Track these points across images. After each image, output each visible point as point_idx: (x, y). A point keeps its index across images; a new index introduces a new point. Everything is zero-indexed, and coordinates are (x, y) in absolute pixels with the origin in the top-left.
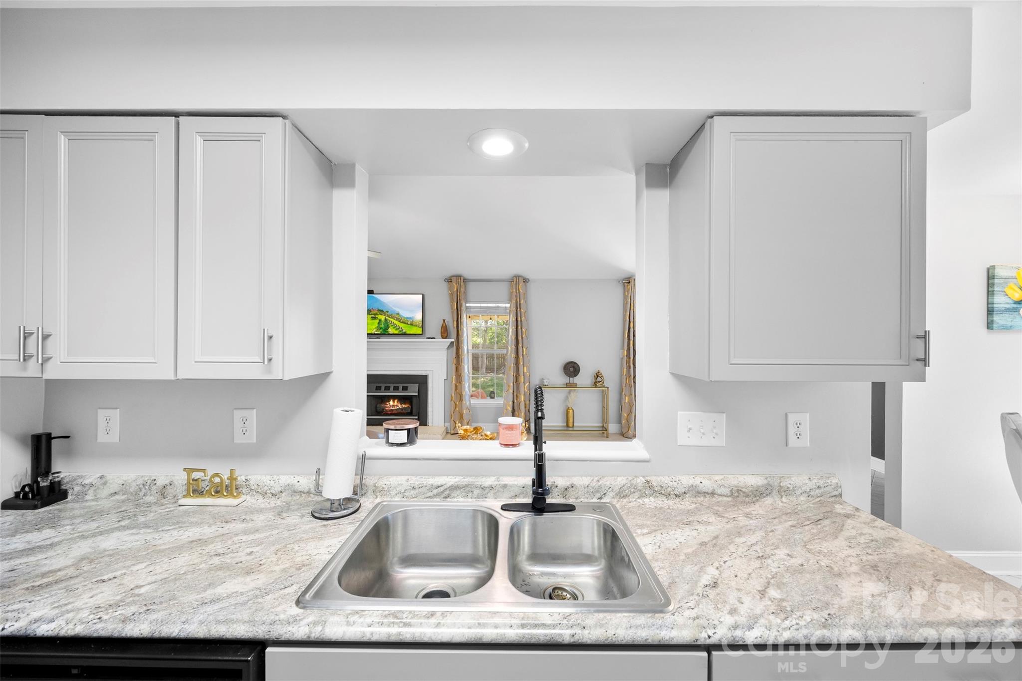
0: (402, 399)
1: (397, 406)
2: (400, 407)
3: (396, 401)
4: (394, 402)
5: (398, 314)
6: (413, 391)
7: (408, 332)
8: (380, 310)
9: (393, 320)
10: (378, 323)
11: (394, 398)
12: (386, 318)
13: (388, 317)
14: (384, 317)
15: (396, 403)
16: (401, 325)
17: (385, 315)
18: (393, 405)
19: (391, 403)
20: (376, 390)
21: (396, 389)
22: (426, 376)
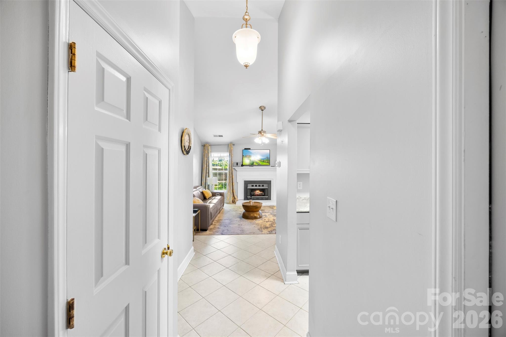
0: (261, 190)
2: (260, 193)
3: (259, 190)
4: (258, 191)
6: (265, 187)
7: (262, 165)
10: (249, 161)
15: (259, 191)
18: (258, 192)
19: (257, 191)
20: (252, 186)
21: (259, 186)
22: (271, 181)
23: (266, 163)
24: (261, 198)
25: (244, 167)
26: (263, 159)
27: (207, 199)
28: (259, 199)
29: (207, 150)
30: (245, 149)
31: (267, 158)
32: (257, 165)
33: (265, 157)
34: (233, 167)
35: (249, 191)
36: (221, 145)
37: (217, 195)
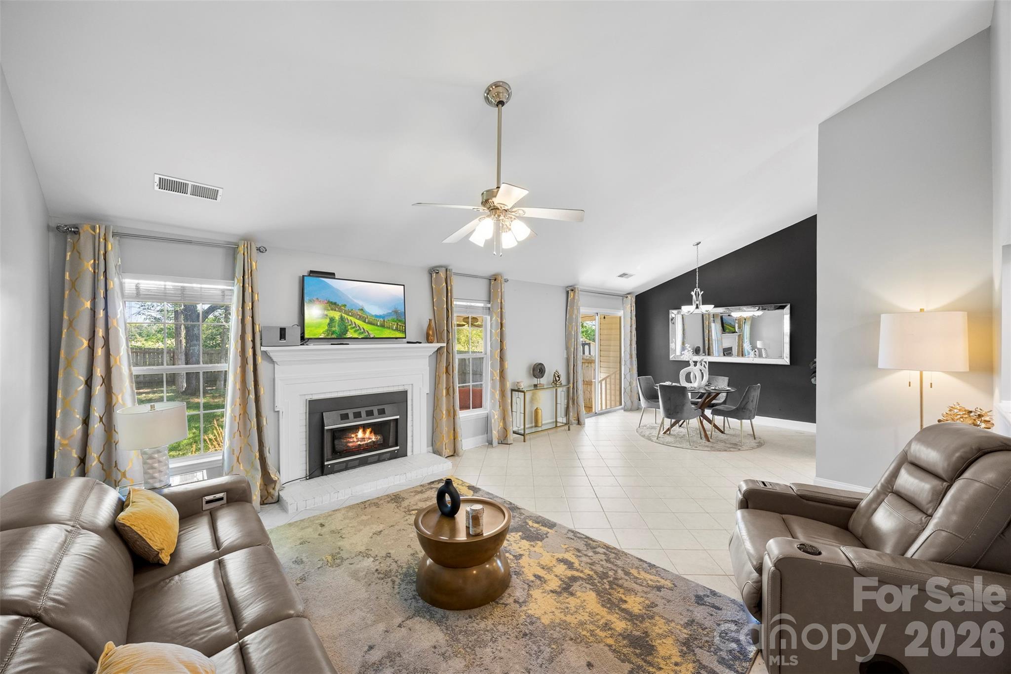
0: (376, 428)
1: (369, 439)
3: (368, 431)
4: (364, 432)
5: (362, 310)
6: (391, 415)
7: (377, 337)
8: (331, 303)
9: (354, 320)
10: (329, 324)
11: (364, 427)
12: (341, 316)
13: (344, 313)
14: (339, 314)
15: (366, 435)
16: (367, 327)
17: (340, 310)
18: (363, 438)
19: (360, 434)
20: (342, 419)
21: (370, 414)
22: (405, 393)
23: (394, 332)
24: (377, 457)
25: (311, 346)
26: (380, 317)
27: (163, 565)
28: (370, 460)
29: (96, 257)
30: (311, 272)
31: (396, 312)
32: (362, 338)
33: (390, 311)
34: (263, 349)
35: (327, 438)
36: (189, 242)
37: (208, 502)
